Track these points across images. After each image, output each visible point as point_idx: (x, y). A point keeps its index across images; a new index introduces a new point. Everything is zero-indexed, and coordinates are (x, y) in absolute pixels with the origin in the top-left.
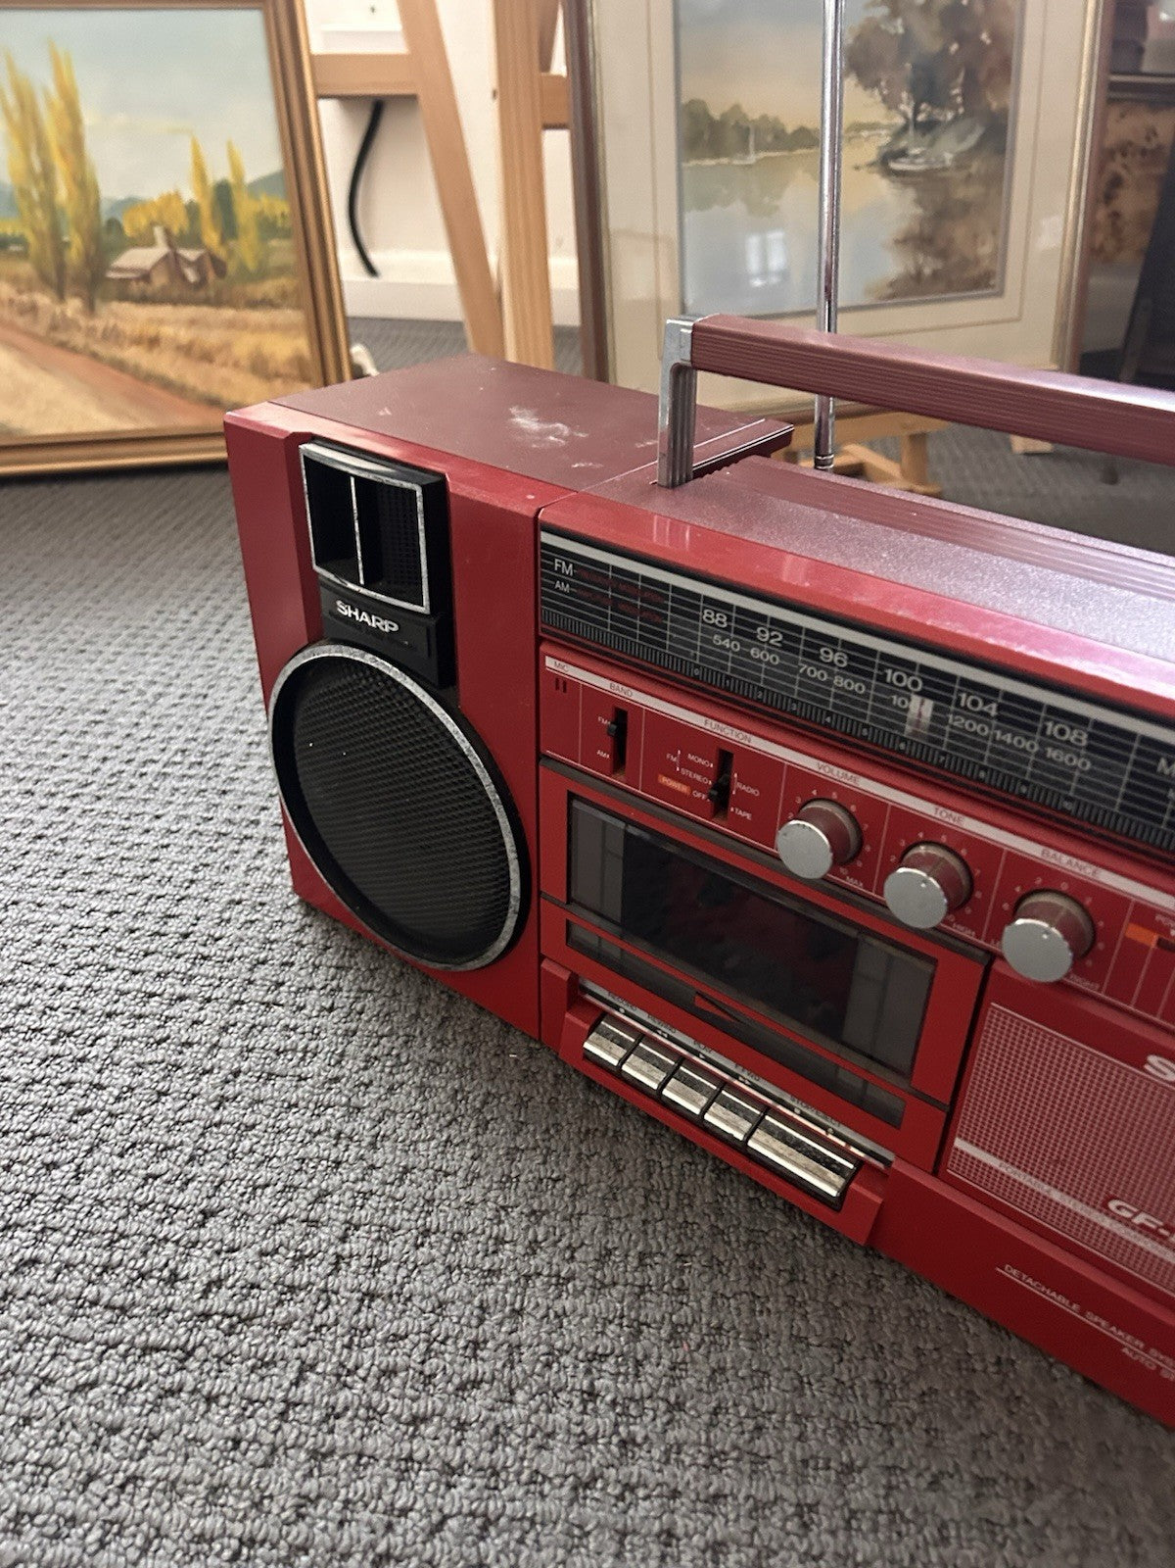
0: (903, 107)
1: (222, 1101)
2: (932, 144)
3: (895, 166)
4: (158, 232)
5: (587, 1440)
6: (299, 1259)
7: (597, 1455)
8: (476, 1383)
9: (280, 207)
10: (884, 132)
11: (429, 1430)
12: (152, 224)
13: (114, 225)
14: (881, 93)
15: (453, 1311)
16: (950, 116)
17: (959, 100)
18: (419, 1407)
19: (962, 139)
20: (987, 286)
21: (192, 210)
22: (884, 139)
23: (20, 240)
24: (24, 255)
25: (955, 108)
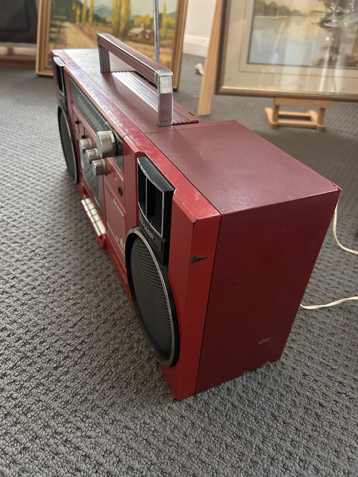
0: (332, 7)
1: (21, 193)
2: (341, 19)
3: (326, 25)
4: (142, 25)
5: (26, 256)
6: (9, 218)
7: (26, 258)
8: (18, 243)
9: (173, 21)
10: (324, 14)
11: (4, 245)
12: (141, 22)
13: (132, 22)
14: (324, 2)
15: (25, 233)
16: (348, 11)
17: (353, 7)
18: (5, 242)
19: (352, 19)
20: (356, 66)
21: (152, 20)
22: (324, 16)
23: (111, 23)
24: (110, 27)
25: (351, 9)
